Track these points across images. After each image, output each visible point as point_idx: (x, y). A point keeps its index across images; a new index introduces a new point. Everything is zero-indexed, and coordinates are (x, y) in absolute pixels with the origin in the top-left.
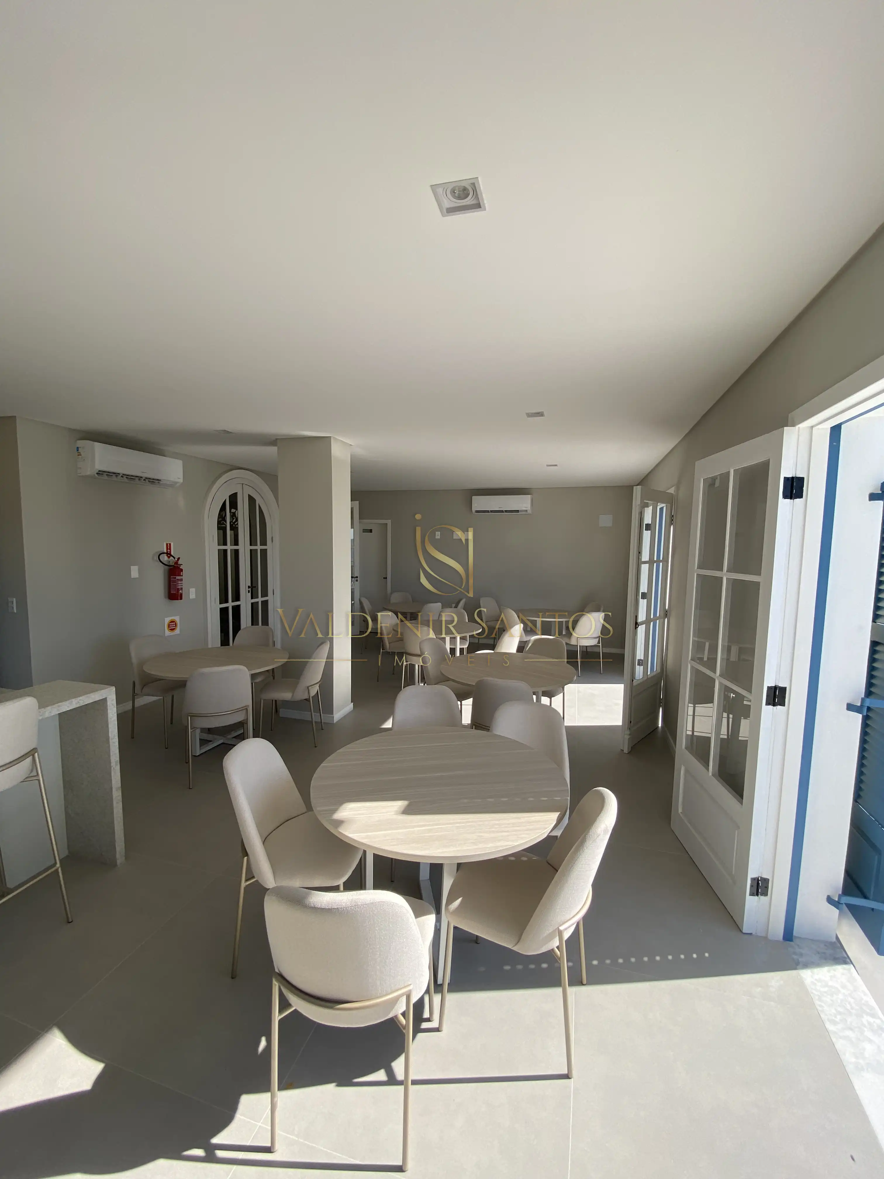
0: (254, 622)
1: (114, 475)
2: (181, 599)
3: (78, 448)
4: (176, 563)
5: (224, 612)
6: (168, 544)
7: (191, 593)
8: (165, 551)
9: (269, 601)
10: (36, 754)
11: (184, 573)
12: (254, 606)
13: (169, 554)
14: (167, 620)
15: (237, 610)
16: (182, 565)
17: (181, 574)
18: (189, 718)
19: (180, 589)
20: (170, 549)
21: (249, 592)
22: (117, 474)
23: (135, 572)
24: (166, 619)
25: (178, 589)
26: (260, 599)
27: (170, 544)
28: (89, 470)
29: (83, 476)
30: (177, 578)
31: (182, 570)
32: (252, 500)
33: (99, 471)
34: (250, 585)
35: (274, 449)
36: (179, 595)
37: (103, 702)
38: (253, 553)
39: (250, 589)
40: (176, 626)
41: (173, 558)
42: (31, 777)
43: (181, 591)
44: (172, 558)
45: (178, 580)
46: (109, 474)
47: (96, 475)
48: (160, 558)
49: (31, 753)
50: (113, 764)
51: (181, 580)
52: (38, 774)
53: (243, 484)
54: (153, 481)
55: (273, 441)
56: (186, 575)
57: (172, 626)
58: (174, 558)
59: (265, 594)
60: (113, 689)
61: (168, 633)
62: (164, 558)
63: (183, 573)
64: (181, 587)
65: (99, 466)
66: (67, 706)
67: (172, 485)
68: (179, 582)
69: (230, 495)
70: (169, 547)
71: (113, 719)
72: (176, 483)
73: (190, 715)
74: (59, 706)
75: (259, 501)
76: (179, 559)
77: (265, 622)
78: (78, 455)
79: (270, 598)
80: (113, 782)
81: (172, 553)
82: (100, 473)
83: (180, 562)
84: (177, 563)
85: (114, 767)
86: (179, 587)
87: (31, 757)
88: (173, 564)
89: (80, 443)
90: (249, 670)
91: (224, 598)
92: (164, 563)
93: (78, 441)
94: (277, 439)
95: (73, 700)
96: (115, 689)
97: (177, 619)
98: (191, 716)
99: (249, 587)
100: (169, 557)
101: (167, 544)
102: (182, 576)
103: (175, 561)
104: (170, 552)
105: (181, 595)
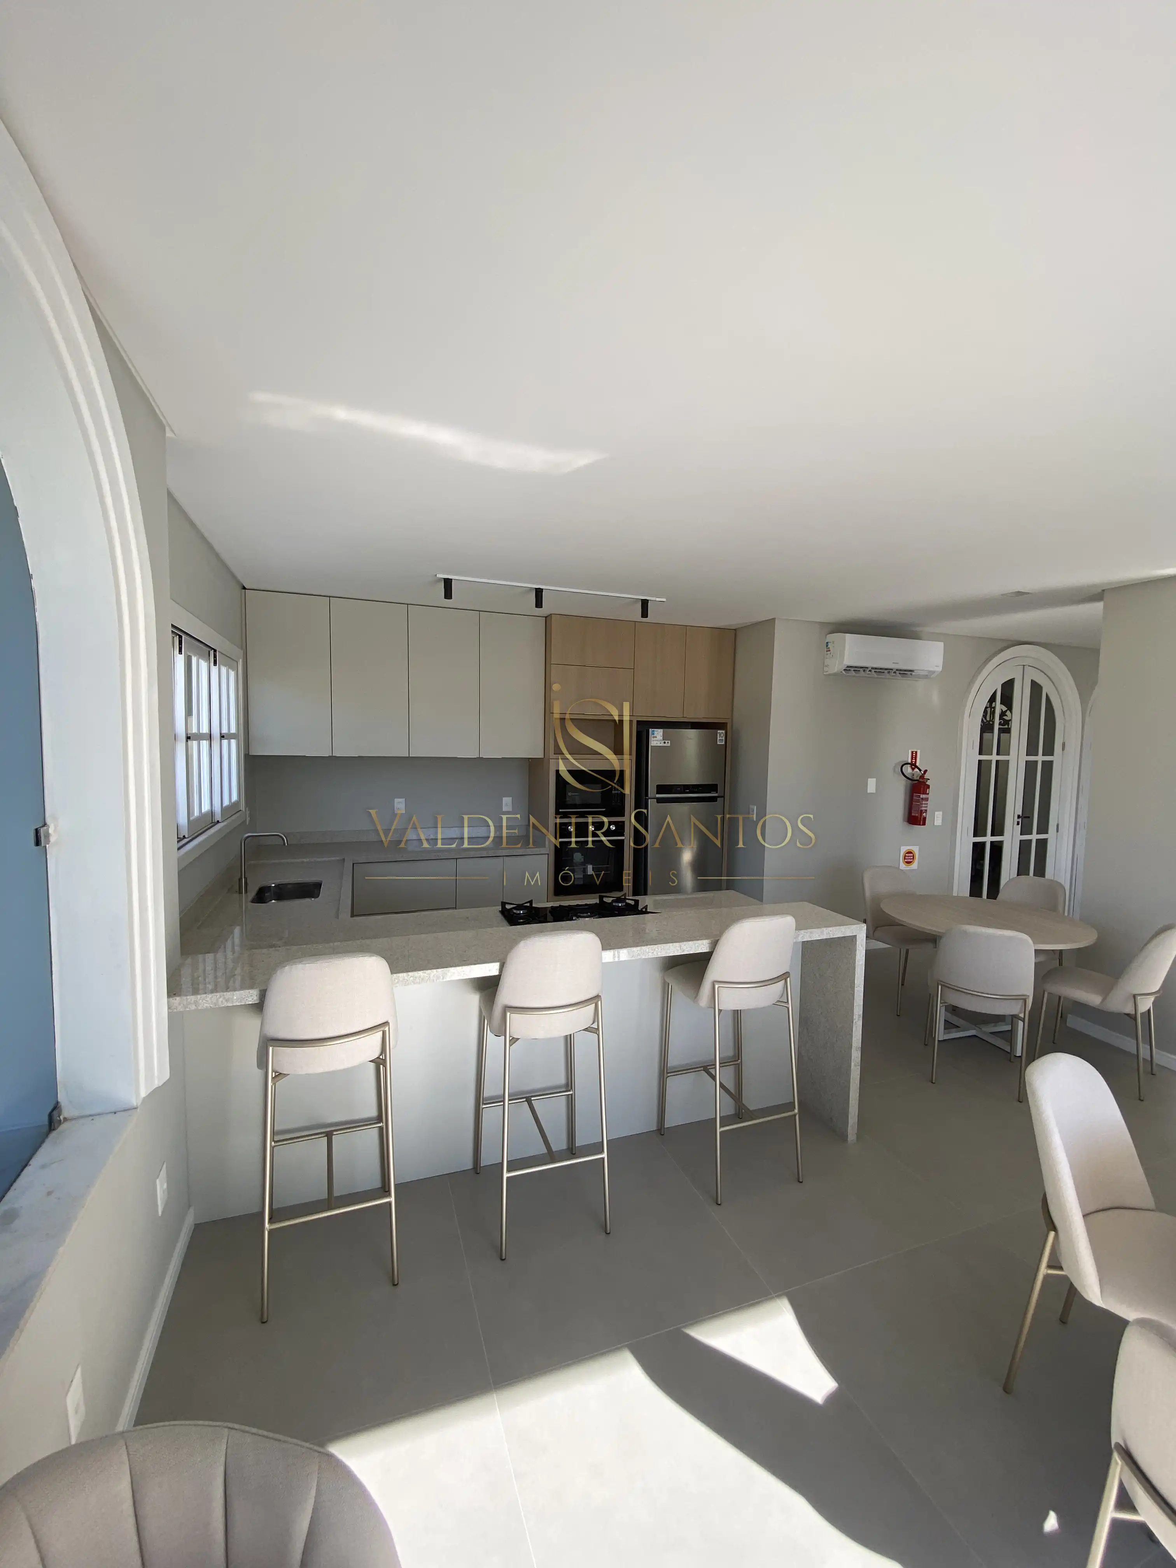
0: (1022, 870)
1: (861, 670)
2: (924, 824)
3: (827, 643)
4: (922, 777)
5: (978, 849)
6: (914, 752)
7: (936, 818)
8: (910, 761)
9: (1049, 840)
10: (788, 979)
11: (931, 791)
12: (1024, 847)
13: (913, 765)
14: (904, 849)
15: (997, 849)
16: (929, 779)
17: (927, 792)
18: (940, 987)
19: (924, 811)
20: (916, 760)
21: (1018, 824)
22: (864, 668)
23: (872, 785)
24: (902, 848)
25: (922, 810)
26: (1034, 837)
27: (916, 752)
28: (836, 666)
29: (830, 675)
30: (921, 797)
31: (928, 787)
32: (1036, 688)
33: (848, 667)
34: (1020, 814)
35: (1100, 605)
36: (922, 819)
37: (854, 938)
38: (1030, 767)
39: (1020, 820)
40: (913, 858)
41: (918, 770)
42: (781, 1002)
43: (924, 814)
44: (916, 770)
45: (922, 799)
46: (857, 669)
47: (844, 672)
48: (903, 768)
49: (785, 976)
50: (856, 1017)
51: (927, 799)
52: (788, 1002)
53: (1024, 665)
54: (905, 673)
55: (1097, 595)
56: (933, 794)
57: (909, 857)
58: (920, 770)
59: (1043, 828)
60: (863, 927)
61: (903, 866)
62: (908, 770)
63: (929, 791)
64: (925, 809)
65: (848, 661)
66: (816, 935)
67: (928, 676)
68: (924, 802)
69: (1003, 684)
70: (914, 756)
71: (860, 963)
72: (934, 672)
73: (942, 983)
74: (811, 933)
75: (1047, 689)
76: (925, 771)
77: (1040, 871)
78: (827, 651)
79: (1051, 836)
80: (854, 1039)
81: (918, 764)
82: (848, 669)
83: (926, 776)
84: (924, 776)
85: (856, 1020)
86: (923, 809)
87: (783, 981)
88: (918, 778)
89: (832, 637)
90: (1034, 943)
91: (978, 830)
92: (906, 774)
93: (828, 635)
94: (1103, 590)
95: (824, 929)
96: (866, 927)
97: (915, 849)
98: (941, 985)
99: (1019, 817)
100: (913, 769)
101: (912, 752)
102: (928, 794)
103: (921, 774)
104: (916, 762)
105: (925, 819)
